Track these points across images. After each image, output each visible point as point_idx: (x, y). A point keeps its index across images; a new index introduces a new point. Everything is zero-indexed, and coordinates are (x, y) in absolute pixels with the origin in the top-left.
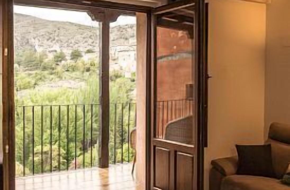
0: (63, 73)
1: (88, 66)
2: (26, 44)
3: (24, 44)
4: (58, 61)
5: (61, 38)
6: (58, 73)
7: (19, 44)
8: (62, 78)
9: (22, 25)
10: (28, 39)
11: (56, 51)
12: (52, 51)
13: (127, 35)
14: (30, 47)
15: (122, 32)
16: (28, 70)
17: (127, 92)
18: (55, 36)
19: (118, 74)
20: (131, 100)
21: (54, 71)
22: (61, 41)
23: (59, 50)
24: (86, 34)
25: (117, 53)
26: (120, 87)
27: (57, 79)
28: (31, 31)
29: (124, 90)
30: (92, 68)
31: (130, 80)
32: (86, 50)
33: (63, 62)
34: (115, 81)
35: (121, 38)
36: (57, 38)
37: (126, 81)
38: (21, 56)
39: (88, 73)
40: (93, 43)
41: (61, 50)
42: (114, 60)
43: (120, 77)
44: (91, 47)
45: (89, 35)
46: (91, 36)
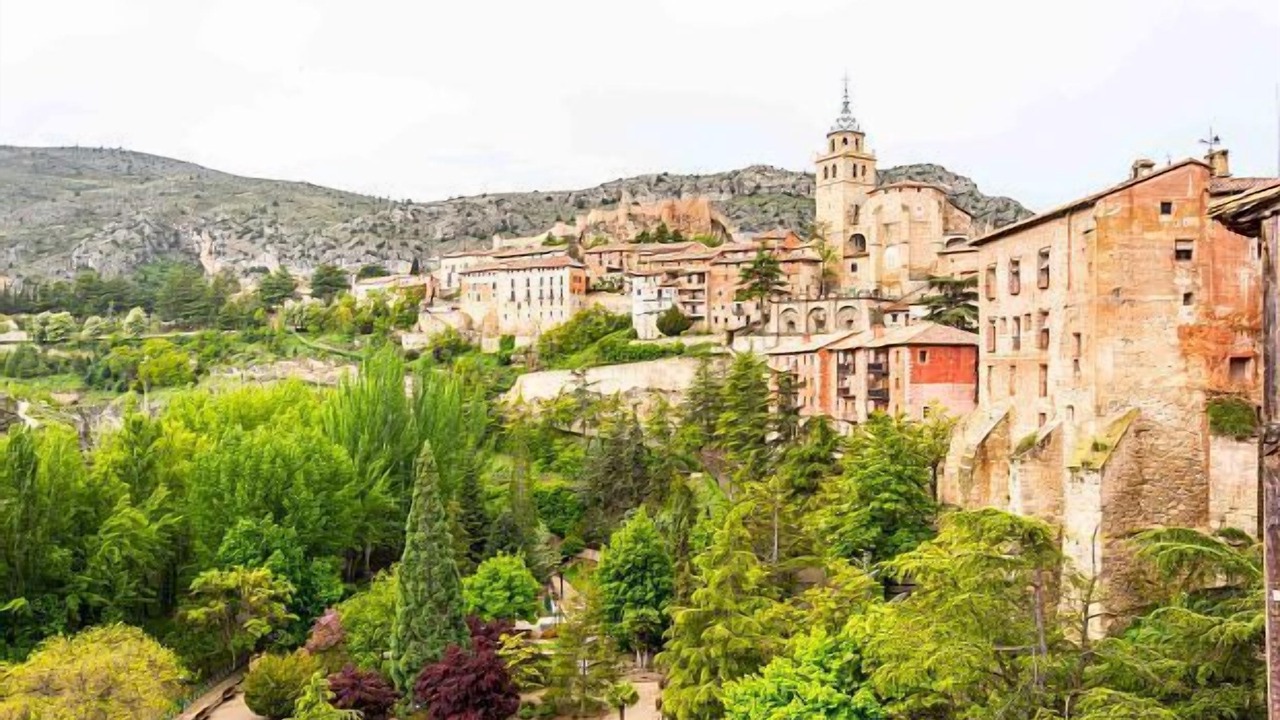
0: (291, 340)
1: (366, 315)
2: (171, 246)
3: (166, 246)
4: (271, 301)
5: (283, 230)
6: (272, 335)
7: (148, 249)
8: (284, 354)
9: (159, 191)
10: (176, 234)
11: (265, 270)
12: (253, 270)
13: (483, 226)
14: (182, 258)
15: (469, 215)
16: (177, 327)
17: (488, 396)
18: (261, 224)
19: (459, 341)
20: (501, 420)
21: (262, 330)
22: (283, 242)
23: (274, 268)
24: (359, 220)
25: (455, 277)
26: (468, 381)
27: (270, 357)
28: (187, 209)
29: (480, 390)
30: (378, 321)
31: (495, 361)
32: (359, 267)
33: (289, 303)
34: (450, 362)
35: (467, 234)
36: (268, 231)
37: (486, 364)
38: (156, 284)
39: (368, 338)
40: (380, 246)
41: (282, 267)
42: (449, 298)
43: (467, 349)
44: (373, 259)
45: (371, 223)
46: (375, 225)
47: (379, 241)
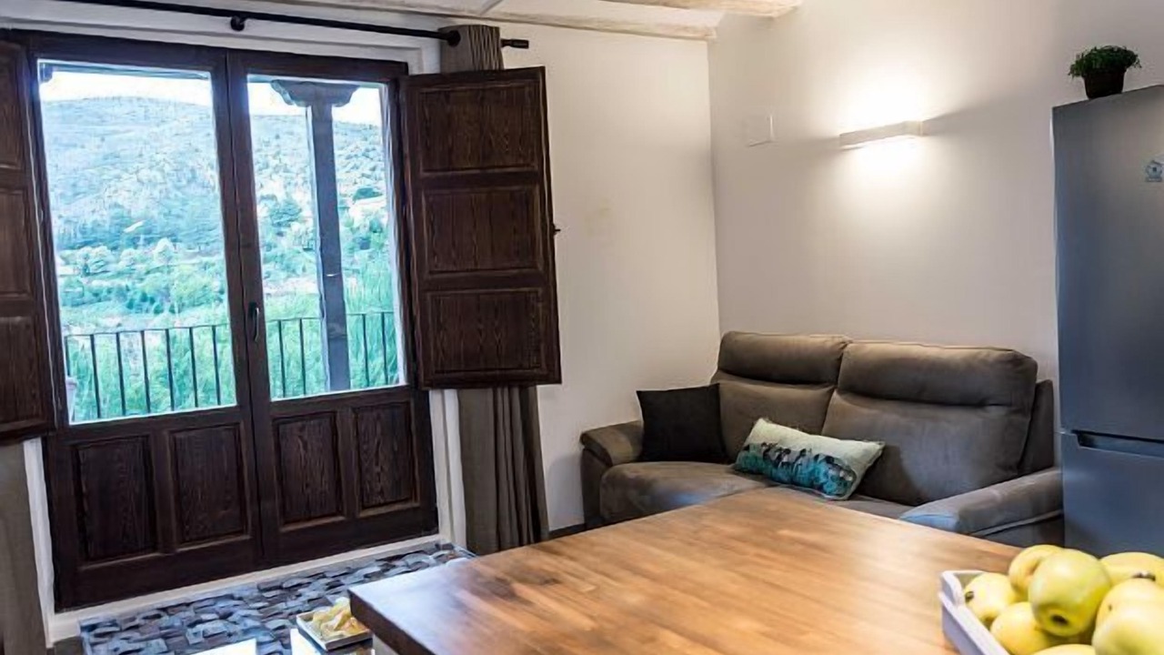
0: (299, 258)
1: (363, 233)
2: (189, 182)
3: (184, 182)
4: (279, 224)
5: (286, 160)
6: (282, 256)
7: (170, 185)
8: (294, 271)
9: (174, 132)
10: (193, 171)
11: (273, 197)
14: (200, 191)
16: (200, 253)
18: (266, 156)
21: (273, 250)
22: (286, 171)
23: (281, 196)
24: (352, 147)
27: (283, 275)
28: (200, 147)
30: (374, 237)
32: (356, 188)
33: (295, 226)
36: (273, 162)
38: (178, 217)
39: (365, 253)
40: (373, 169)
41: (287, 194)
44: (368, 181)
45: (363, 149)
46: (367, 150)
47: (372, 164)
